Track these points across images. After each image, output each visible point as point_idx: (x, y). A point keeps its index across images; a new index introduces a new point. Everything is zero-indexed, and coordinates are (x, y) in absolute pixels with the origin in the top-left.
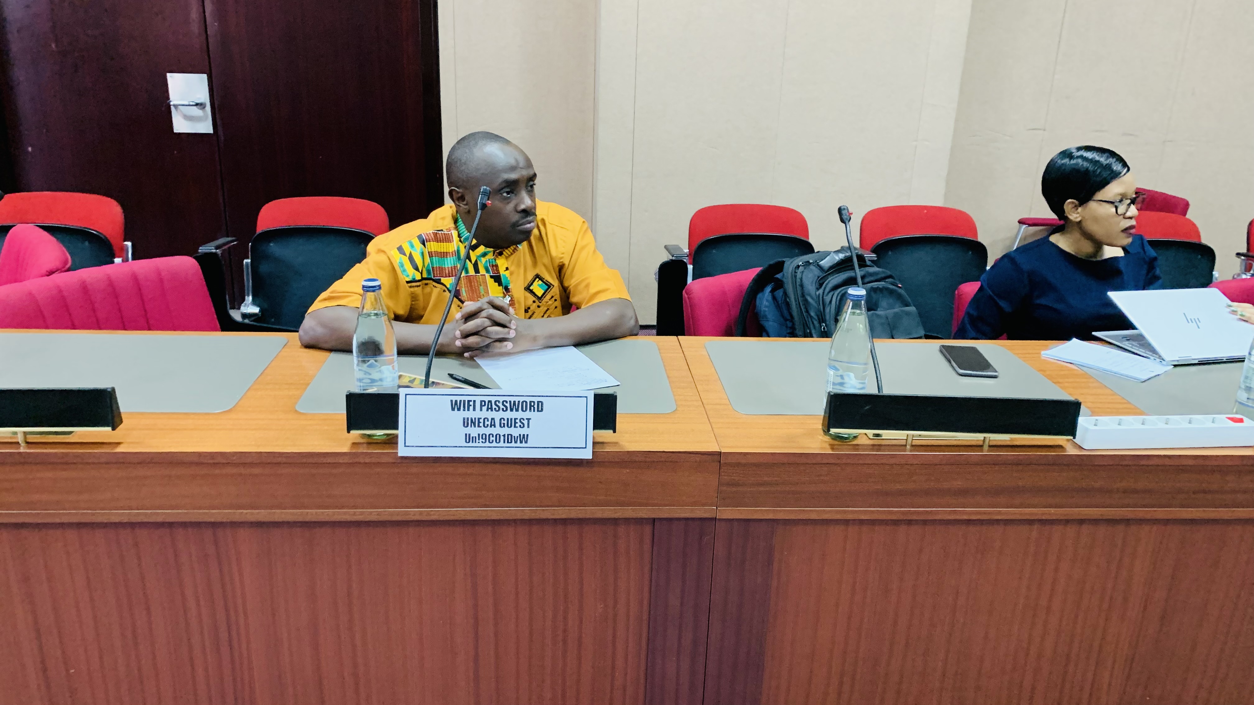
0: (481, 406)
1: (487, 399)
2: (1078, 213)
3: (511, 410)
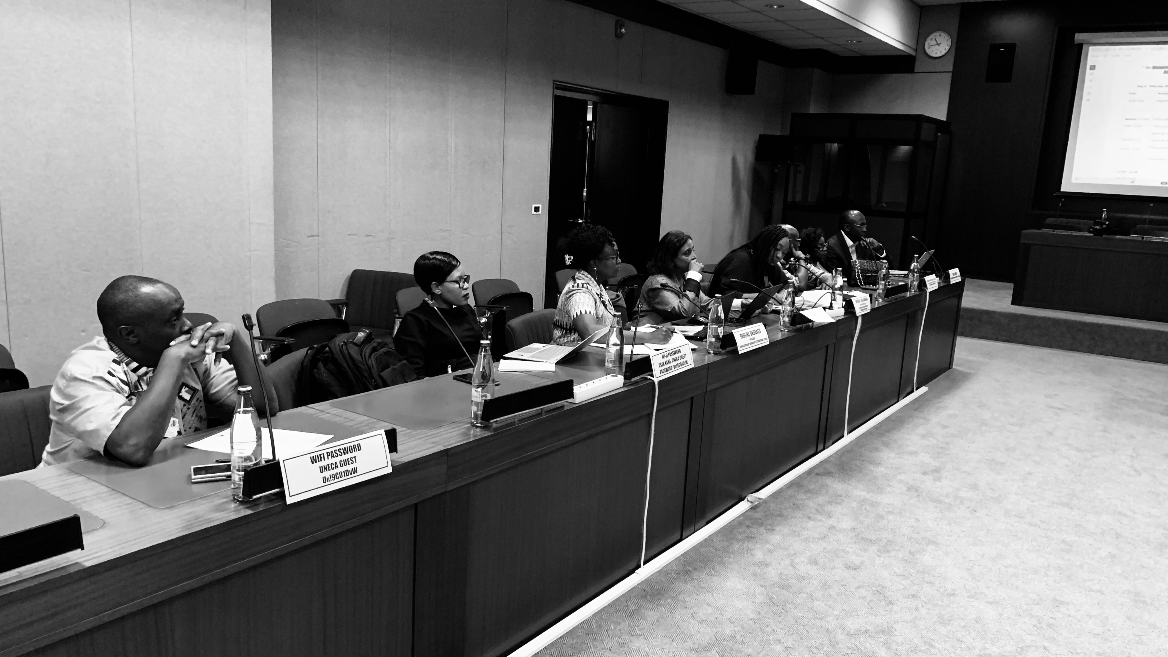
0: (328, 456)
1: (329, 451)
2: (439, 289)
3: (345, 454)
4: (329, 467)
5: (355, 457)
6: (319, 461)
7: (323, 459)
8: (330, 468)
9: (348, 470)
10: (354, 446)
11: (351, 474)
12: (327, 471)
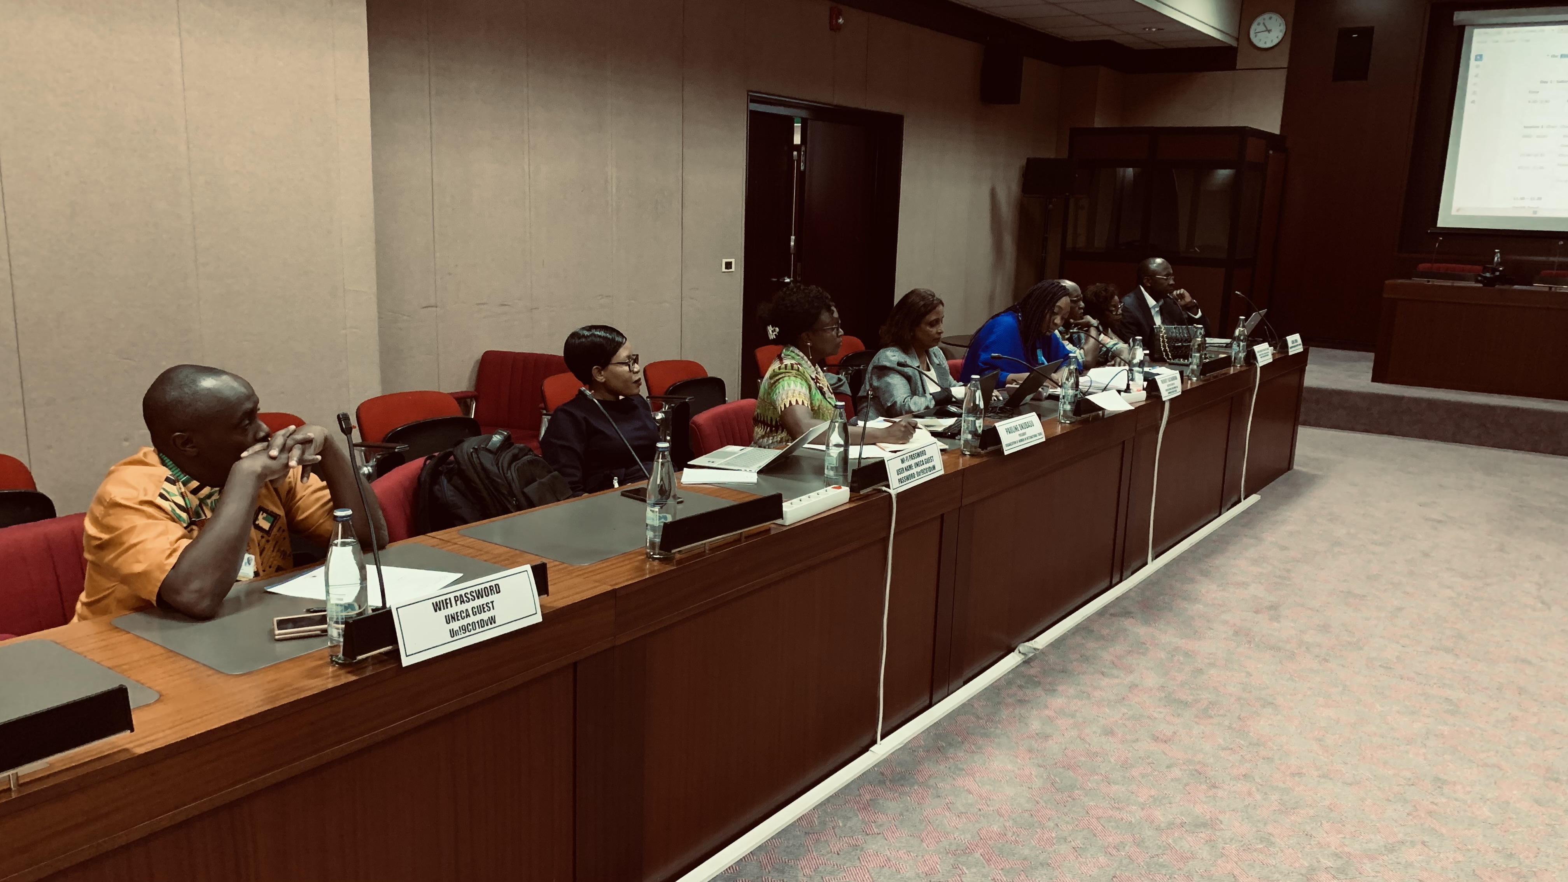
0: (456, 601)
1: (458, 594)
2: (602, 376)
3: (478, 598)
4: (458, 616)
5: (492, 602)
6: (444, 609)
7: (449, 605)
8: (459, 618)
9: (483, 620)
10: (490, 587)
11: (487, 625)
12: (455, 621)
